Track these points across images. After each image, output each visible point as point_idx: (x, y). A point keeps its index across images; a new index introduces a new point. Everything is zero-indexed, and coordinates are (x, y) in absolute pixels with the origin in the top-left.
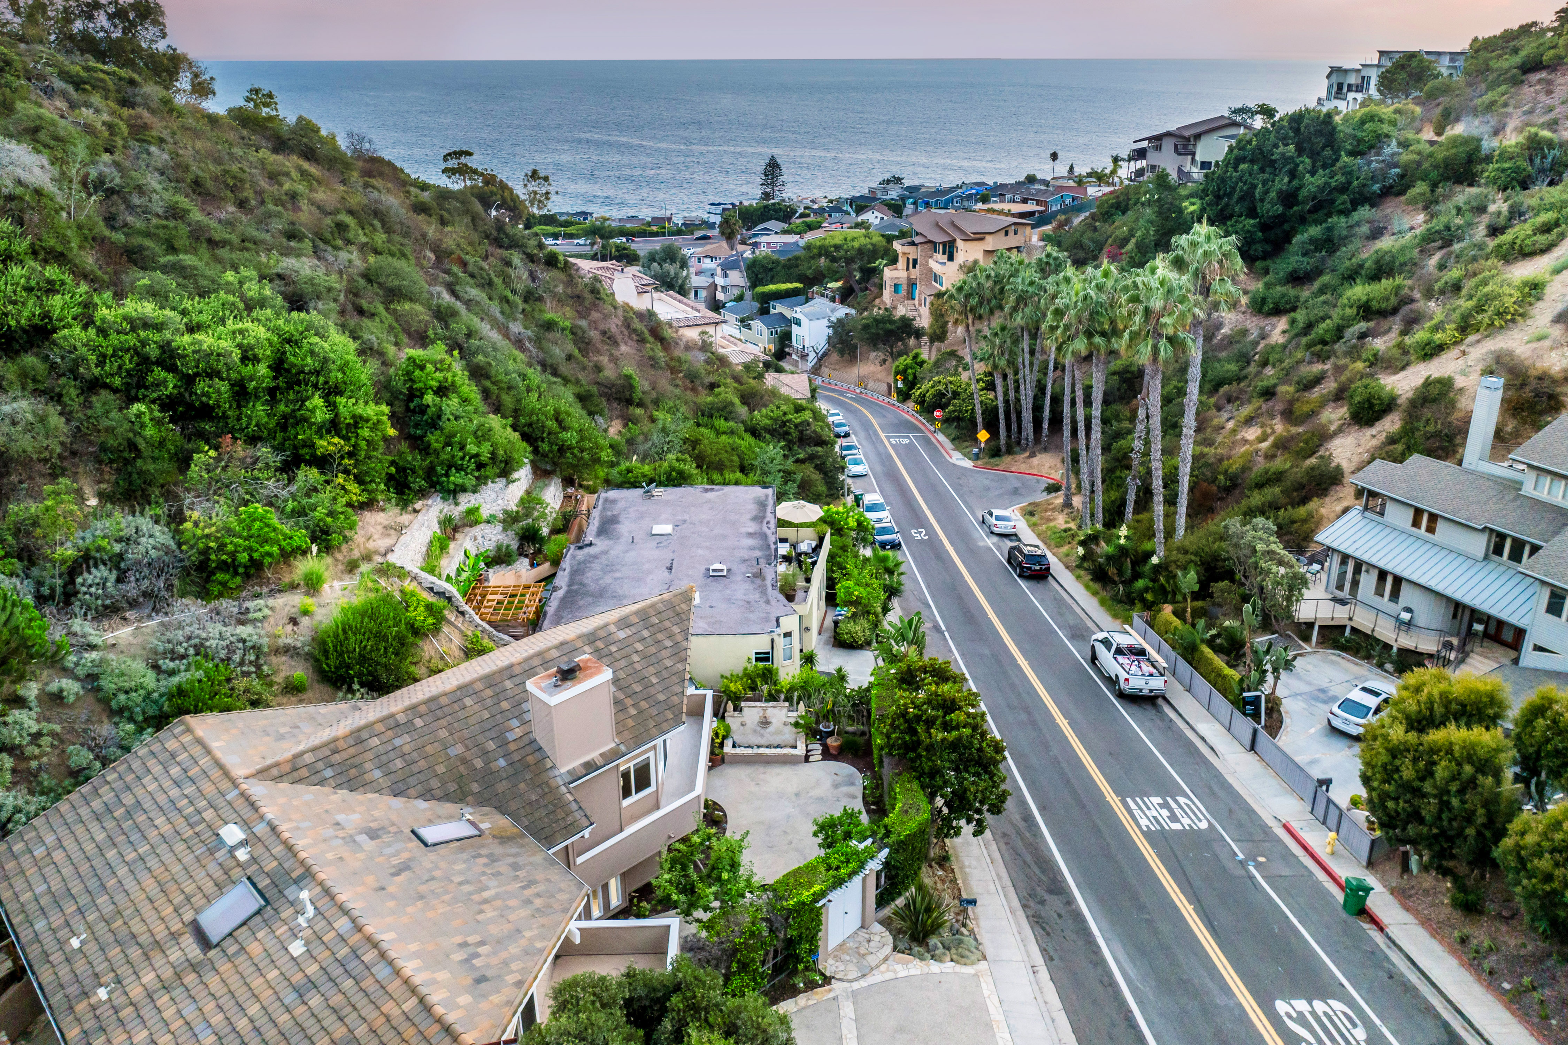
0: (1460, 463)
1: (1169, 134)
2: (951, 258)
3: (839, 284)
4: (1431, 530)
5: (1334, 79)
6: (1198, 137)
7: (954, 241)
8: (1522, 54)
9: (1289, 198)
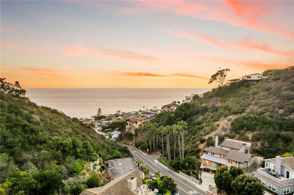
0: (215, 147)
1: (166, 106)
2: (136, 124)
3: (118, 128)
4: (214, 155)
5: (186, 98)
6: (171, 106)
7: (137, 121)
8: (209, 95)
9: (185, 115)
